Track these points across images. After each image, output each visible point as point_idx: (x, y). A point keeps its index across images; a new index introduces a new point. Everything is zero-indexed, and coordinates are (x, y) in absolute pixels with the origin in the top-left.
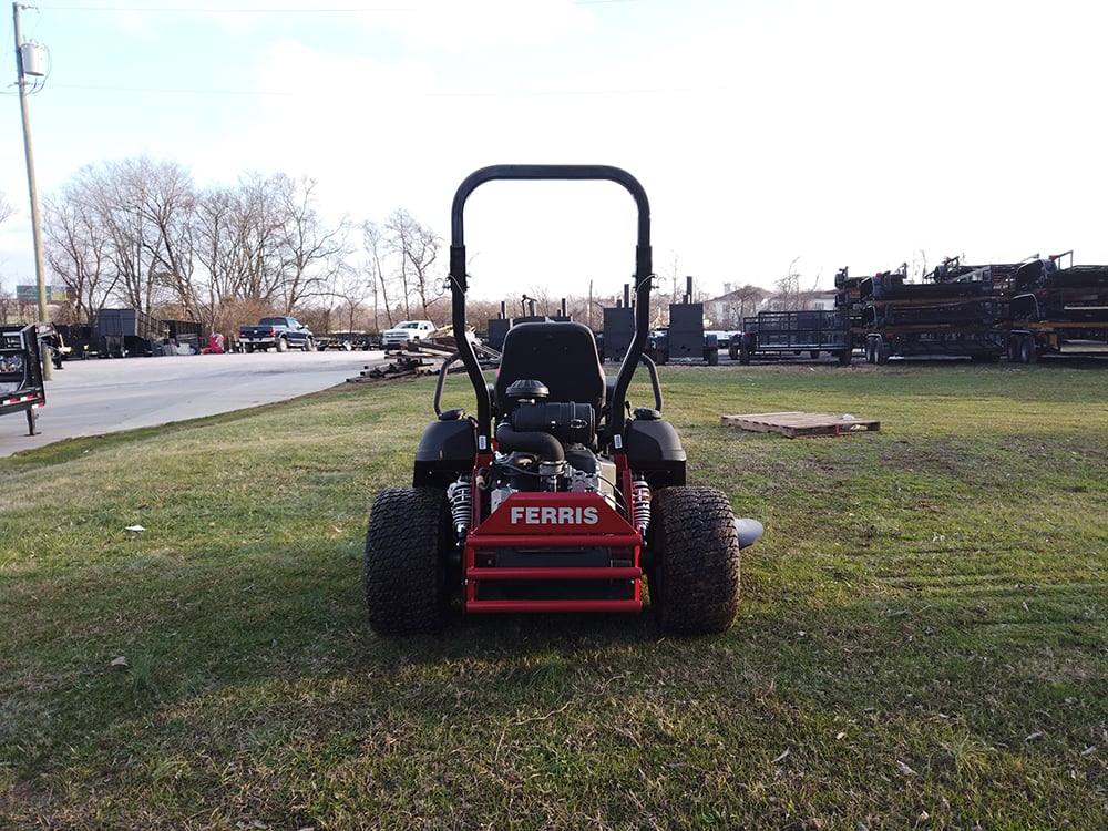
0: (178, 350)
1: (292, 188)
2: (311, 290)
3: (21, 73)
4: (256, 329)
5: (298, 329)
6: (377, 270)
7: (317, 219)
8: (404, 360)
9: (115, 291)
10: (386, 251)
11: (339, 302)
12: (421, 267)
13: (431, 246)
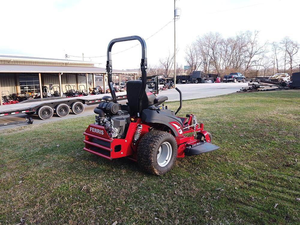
0: (208, 82)
1: (251, 34)
2: (253, 64)
3: (175, 16)
4: (228, 76)
5: (241, 76)
6: (275, 57)
7: (257, 43)
8: (254, 86)
9: (200, 66)
10: (279, 51)
11: (261, 68)
12: (291, 55)
13: (296, 48)
